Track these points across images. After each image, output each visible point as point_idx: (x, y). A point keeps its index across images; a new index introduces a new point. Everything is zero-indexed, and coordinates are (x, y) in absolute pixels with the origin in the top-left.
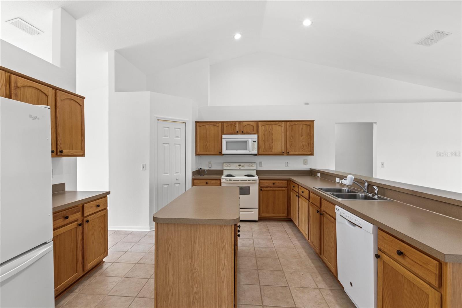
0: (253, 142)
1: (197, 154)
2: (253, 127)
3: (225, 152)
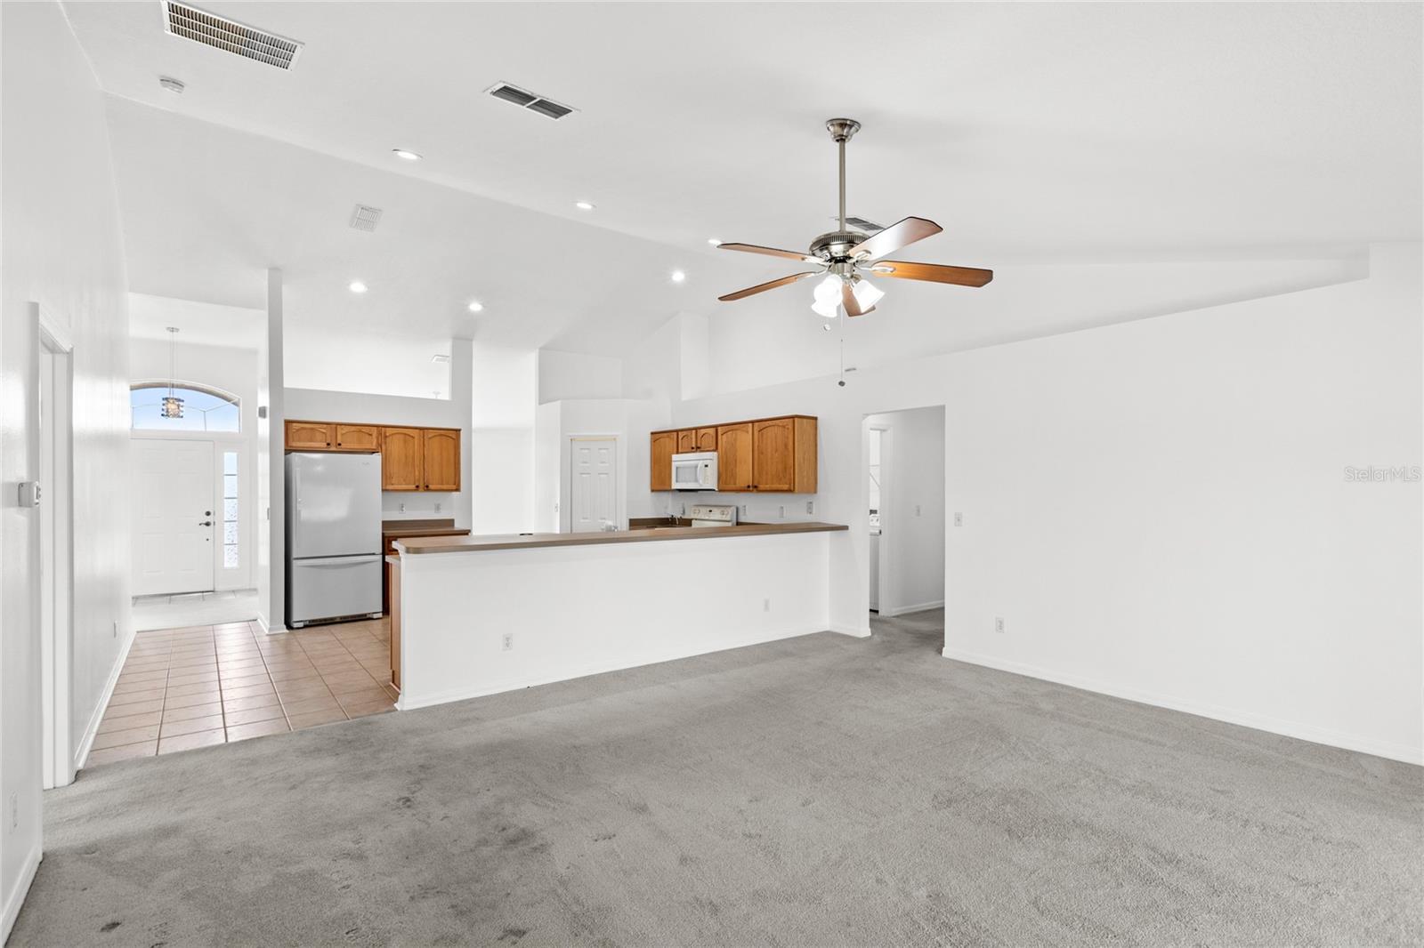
0: (706, 466)
1: (653, 491)
2: (713, 437)
3: (675, 486)
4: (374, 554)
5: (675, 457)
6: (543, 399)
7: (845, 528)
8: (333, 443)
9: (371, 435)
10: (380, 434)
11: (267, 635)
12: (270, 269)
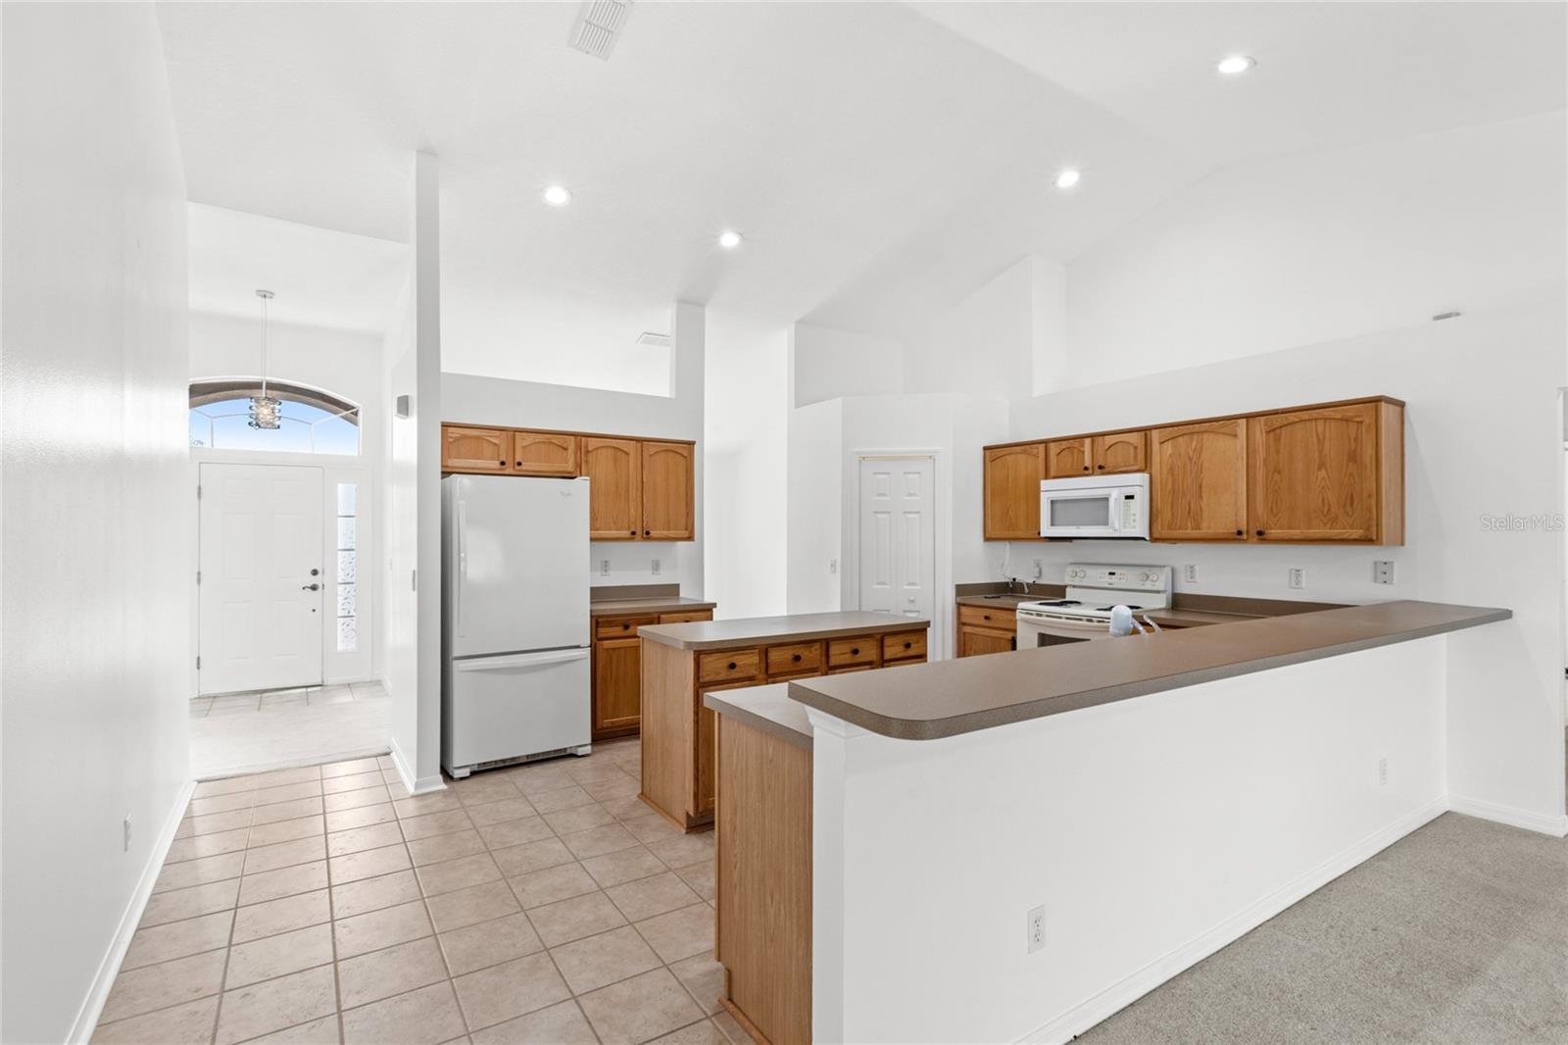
0: (1128, 497)
1: (987, 539)
2: (1136, 448)
3: (1046, 530)
4: (578, 647)
5: (1045, 484)
6: (803, 396)
7: (1507, 614)
8: (509, 463)
9: (566, 449)
10: (579, 447)
11: (413, 797)
12: (418, 151)
